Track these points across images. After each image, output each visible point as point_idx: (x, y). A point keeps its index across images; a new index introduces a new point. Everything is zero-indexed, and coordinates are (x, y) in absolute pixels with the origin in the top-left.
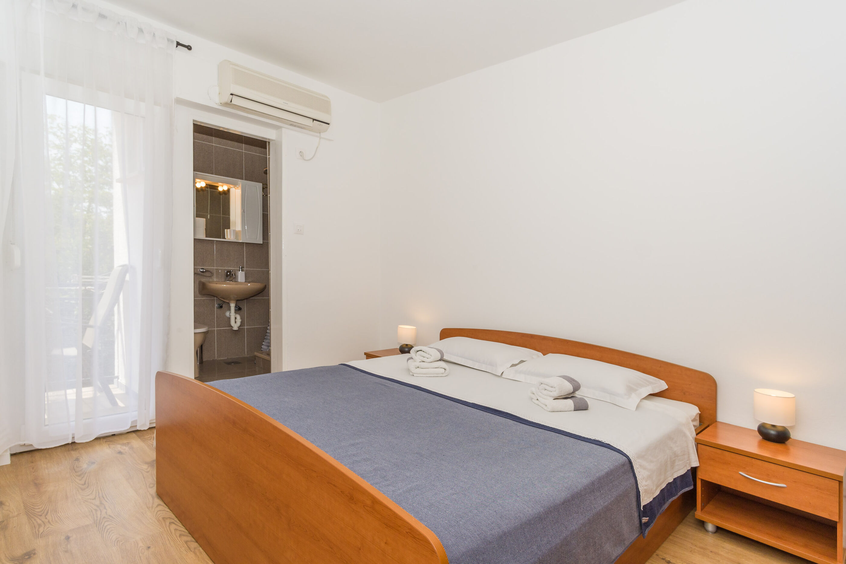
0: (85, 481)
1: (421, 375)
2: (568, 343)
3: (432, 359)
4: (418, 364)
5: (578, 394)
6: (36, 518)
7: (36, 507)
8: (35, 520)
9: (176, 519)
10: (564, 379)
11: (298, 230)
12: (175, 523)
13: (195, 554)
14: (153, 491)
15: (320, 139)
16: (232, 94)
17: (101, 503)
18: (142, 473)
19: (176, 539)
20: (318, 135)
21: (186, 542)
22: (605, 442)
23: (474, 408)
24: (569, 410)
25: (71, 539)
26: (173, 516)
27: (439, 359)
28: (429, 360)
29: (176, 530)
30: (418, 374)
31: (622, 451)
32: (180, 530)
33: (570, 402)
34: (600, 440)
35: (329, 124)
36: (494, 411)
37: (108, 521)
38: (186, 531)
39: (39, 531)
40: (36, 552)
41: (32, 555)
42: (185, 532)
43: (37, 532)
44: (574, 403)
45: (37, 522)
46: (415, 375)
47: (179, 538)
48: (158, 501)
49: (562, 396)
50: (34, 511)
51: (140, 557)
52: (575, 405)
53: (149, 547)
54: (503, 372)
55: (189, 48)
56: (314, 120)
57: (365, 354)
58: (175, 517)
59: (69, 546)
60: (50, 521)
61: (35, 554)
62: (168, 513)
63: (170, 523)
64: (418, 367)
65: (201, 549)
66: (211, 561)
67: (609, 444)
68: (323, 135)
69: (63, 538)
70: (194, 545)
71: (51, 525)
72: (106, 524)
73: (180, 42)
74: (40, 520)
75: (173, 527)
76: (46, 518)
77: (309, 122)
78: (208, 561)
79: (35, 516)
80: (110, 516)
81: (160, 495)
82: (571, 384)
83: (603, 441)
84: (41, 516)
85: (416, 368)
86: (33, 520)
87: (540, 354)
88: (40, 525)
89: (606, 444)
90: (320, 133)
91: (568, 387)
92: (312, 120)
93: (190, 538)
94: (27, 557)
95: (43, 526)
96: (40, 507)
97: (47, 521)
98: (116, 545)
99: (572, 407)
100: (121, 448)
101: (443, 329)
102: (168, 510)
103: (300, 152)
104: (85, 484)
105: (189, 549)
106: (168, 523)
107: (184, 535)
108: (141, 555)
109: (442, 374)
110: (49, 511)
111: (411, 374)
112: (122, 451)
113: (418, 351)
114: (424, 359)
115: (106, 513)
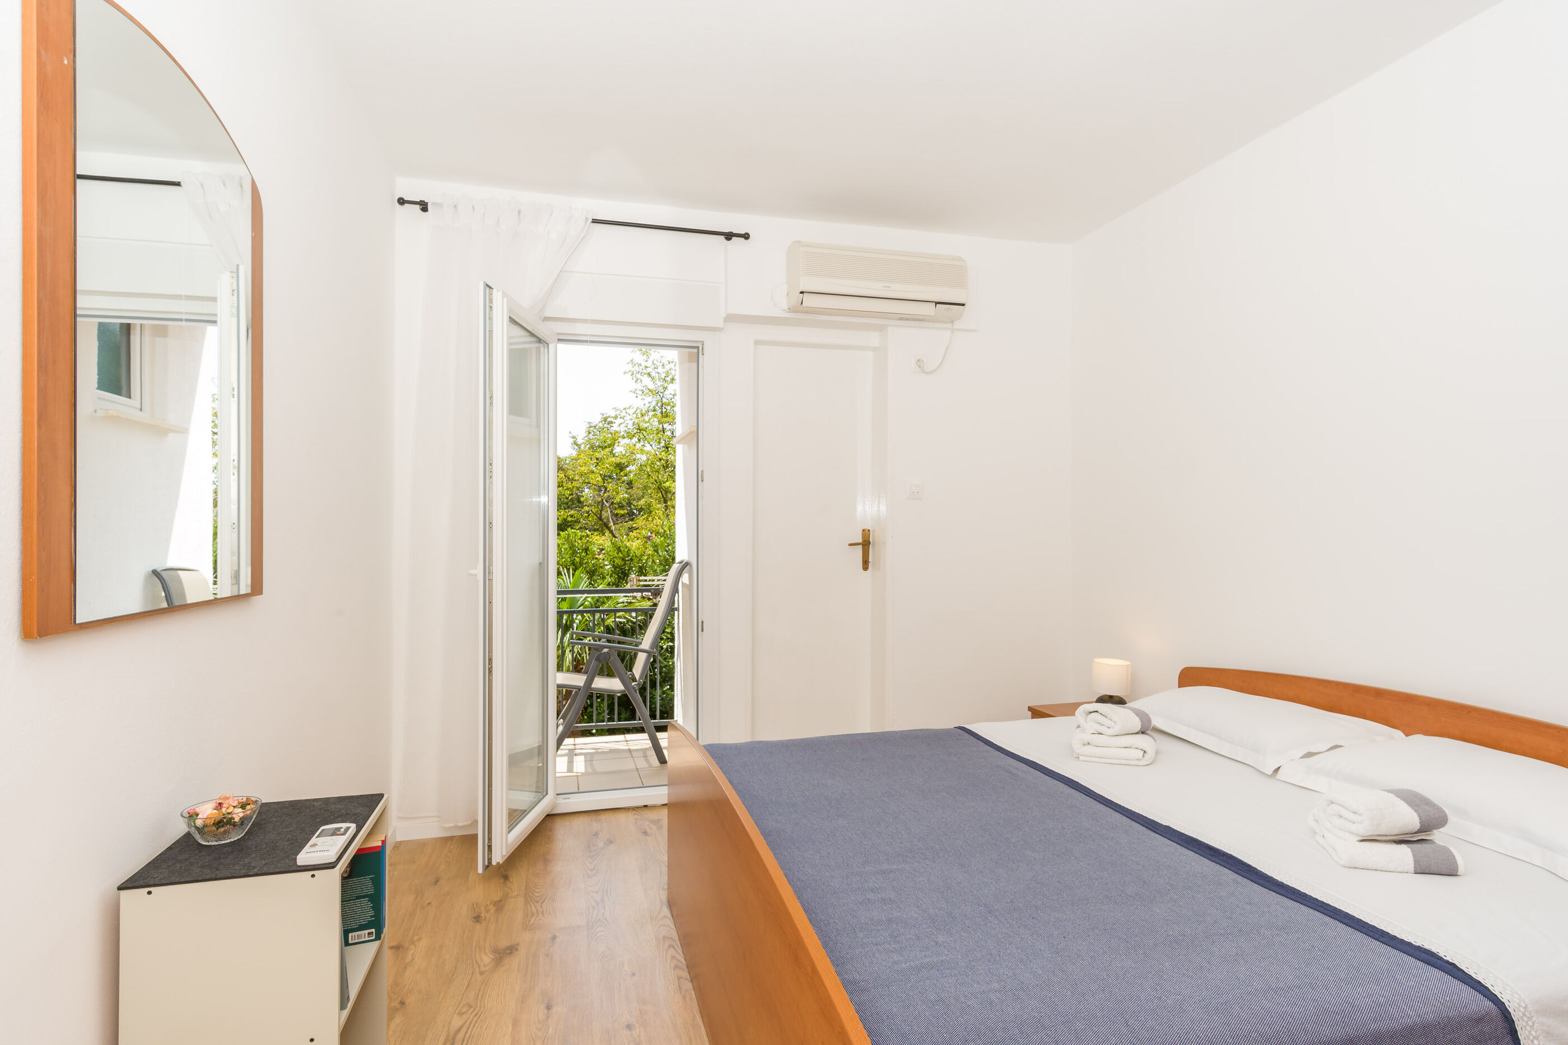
0: (595, 867)
1: (1094, 759)
2: (1469, 712)
3: (1116, 730)
4: (1088, 737)
5: (1438, 836)
6: (532, 904)
7: (537, 890)
8: (530, 906)
9: (678, 943)
10: (1398, 797)
11: (913, 492)
12: (676, 947)
13: (684, 998)
14: (664, 895)
15: (952, 333)
16: (802, 293)
17: (602, 900)
18: (660, 866)
19: (669, 970)
20: (949, 325)
21: (679, 978)
22: (1445, 958)
23: (1164, 837)
24: (1400, 870)
25: (557, 940)
26: (676, 937)
27: (1138, 729)
28: (1110, 732)
29: (673, 957)
30: (1087, 756)
31: (1486, 988)
32: (678, 960)
33: (1405, 852)
34: (1434, 950)
35: (963, 305)
36: (1203, 849)
37: (601, 926)
38: (684, 962)
39: (529, 921)
40: (519, 947)
41: (514, 951)
42: (681, 962)
43: (528, 922)
44: (1413, 855)
45: (531, 910)
46: (1081, 758)
47: (672, 970)
48: (666, 911)
49: (1386, 835)
50: (533, 894)
51: (620, 985)
52: (1415, 861)
53: (634, 974)
54: (1280, 767)
55: (746, 236)
56: (937, 303)
57: (1030, 709)
58: (678, 938)
59: (552, 949)
60: (544, 912)
61: (516, 950)
62: (672, 931)
63: (670, 946)
64: (1089, 744)
65: (693, 993)
66: (700, 1015)
67: (1453, 965)
68: (957, 326)
69: (550, 936)
70: (688, 985)
71: (544, 916)
72: (598, 929)
73: (734, 232)
74: (536, 907)
75: (672, 952)
76: (541, 907)
77: (930, 309)
78: (696, 1014)
79: (532, 901)
80: (606, 919)
81: (671, 904)
82: (1416, 811)
83: (1441, 954)
84: (537, 902)
85: (1084, 745)
86: (528, 905)
87: (1398, 734)
88: (533, 915)
89: (1448, 962)
90: (952, 322)
91: (1409, 819)
92: (934, 303)
93: (685, 974)
94: (508, 952)
95: (536, 915)
96: (540, 890)
97: (541, 910)
98: (599, 961)
99: (1410, 865)
100: (648, 826)
101: (1185, 668)
102: (674, 927)
103: (918, 360)
104: (594, 869)
105: (680, 989)
106: (667, 945)
107: (680, 968)
108: (621, 981)
109: (1138, 760)
110: (547, 899)
111: (1075, 755)
112: (648, 831)
113: (1091, 713)
114: (1103, 729)
115: (603, 914)
